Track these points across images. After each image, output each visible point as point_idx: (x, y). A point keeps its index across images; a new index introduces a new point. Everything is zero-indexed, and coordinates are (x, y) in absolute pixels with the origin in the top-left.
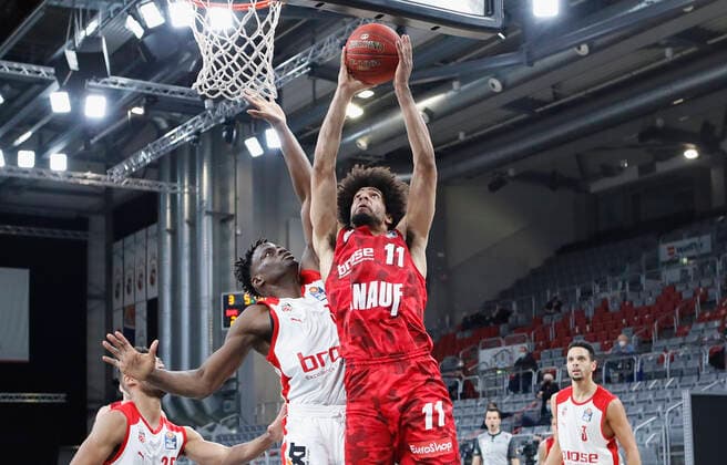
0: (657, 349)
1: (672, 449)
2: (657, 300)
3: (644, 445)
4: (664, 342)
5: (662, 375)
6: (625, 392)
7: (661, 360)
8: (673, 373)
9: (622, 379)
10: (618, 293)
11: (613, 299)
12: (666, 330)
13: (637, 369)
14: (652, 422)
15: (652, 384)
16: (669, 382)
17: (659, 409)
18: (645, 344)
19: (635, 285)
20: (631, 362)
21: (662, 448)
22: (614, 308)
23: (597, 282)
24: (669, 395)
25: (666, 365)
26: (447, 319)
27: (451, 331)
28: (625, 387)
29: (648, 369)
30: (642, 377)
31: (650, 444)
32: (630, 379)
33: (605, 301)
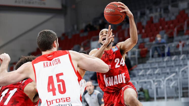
0: (176, 41)
1: (183, 89)
2: (177, 17)
3: (169, 87)
4: (180, 38)
5: (178, 54)
6: (160, 62)
7: (178, 46)
8: (184, 52)
9: (159, 56)
10: (157, 14)
11: (156, 16)
12: (180, 32)
13: (166, 50)
14: (174, 76)
15: (174, 58)
16: (182, 57)
17: (177, 70)
18: (171, 39)
19: (166, 10)
20: (164, 48)
21: (178, 89)
22: (156, 21)
23: (148, 8)
24: (181, 63)
25: (180, 49)
26: (76, 27)
27: (78, 32)
28: (161, 59)
29: (172, 51)
30: (169, 54)
31: (173, 87)
32: (163, 55)
33: (151, 18)
